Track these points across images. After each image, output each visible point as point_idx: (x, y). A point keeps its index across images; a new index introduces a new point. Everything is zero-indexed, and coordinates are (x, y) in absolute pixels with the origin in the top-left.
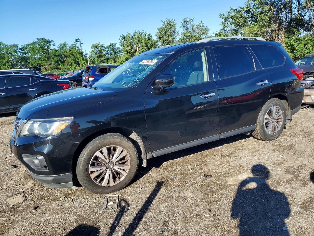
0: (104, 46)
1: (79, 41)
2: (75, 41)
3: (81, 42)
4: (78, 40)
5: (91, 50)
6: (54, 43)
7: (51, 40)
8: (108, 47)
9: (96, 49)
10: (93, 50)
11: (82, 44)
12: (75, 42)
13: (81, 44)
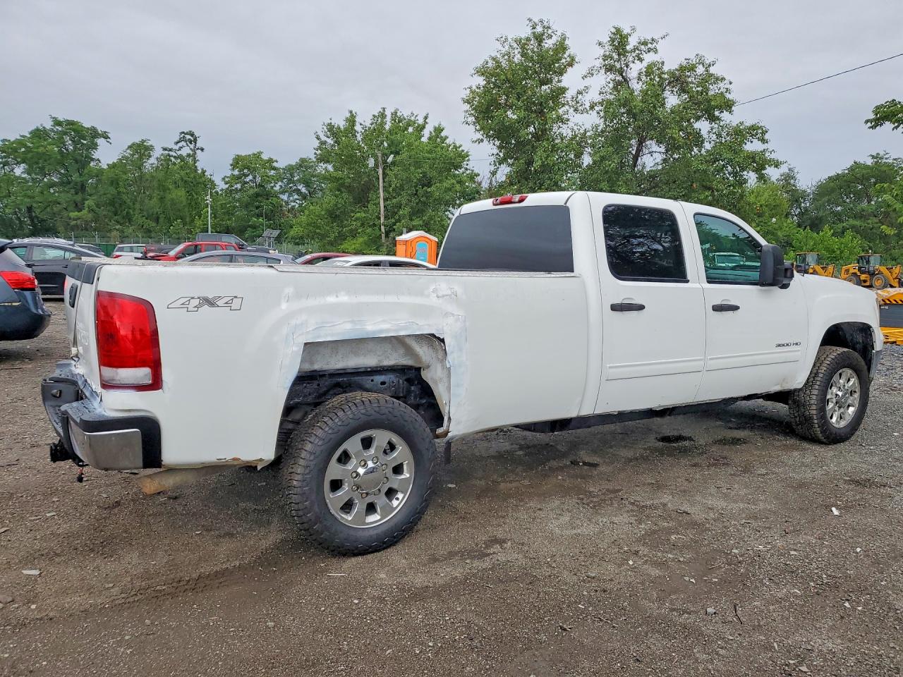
0: (275, 164)
1: (192, 139)
2: (177, 139)
3: (199, 145)
4: (188, 137)
5: (229, 173)
6: (108, 140)
7: (100, 129)
8: (290, 169)
9: (246, 171)
10: (236, 172)
11: (202, 150)
12: (177, 143)
13: (199, 152)
